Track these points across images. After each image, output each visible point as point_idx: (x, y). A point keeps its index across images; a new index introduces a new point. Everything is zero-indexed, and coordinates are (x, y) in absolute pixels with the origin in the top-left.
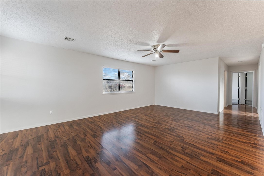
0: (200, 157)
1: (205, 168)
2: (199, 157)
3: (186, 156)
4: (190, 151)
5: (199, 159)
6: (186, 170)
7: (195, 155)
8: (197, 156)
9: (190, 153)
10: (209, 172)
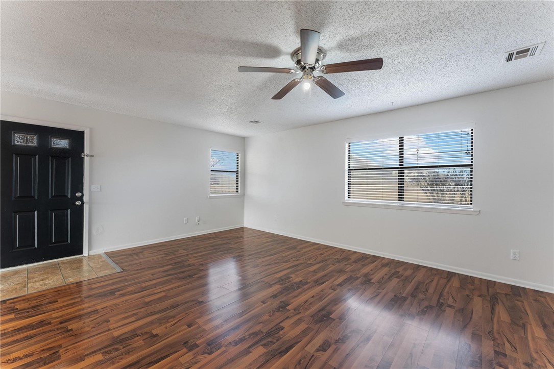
0: (103, 353)
1: (75, 348)
2: (106, 352)
3: (125, 333)
4: (135, 345)
5: (100, 350)
6: (98, 323)
7: (117, 350)
8: (109, 351)
9: (128, 342)
10: (63, 350)
